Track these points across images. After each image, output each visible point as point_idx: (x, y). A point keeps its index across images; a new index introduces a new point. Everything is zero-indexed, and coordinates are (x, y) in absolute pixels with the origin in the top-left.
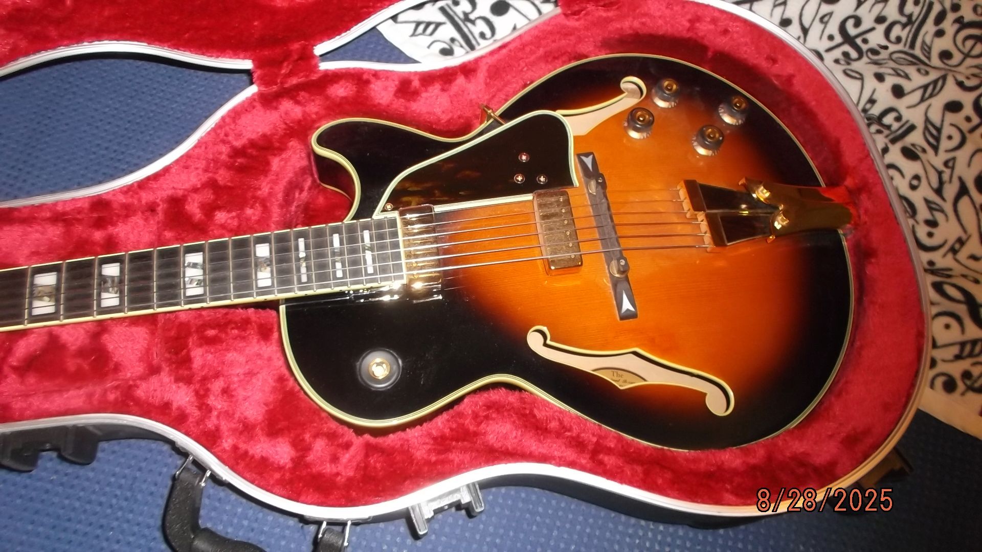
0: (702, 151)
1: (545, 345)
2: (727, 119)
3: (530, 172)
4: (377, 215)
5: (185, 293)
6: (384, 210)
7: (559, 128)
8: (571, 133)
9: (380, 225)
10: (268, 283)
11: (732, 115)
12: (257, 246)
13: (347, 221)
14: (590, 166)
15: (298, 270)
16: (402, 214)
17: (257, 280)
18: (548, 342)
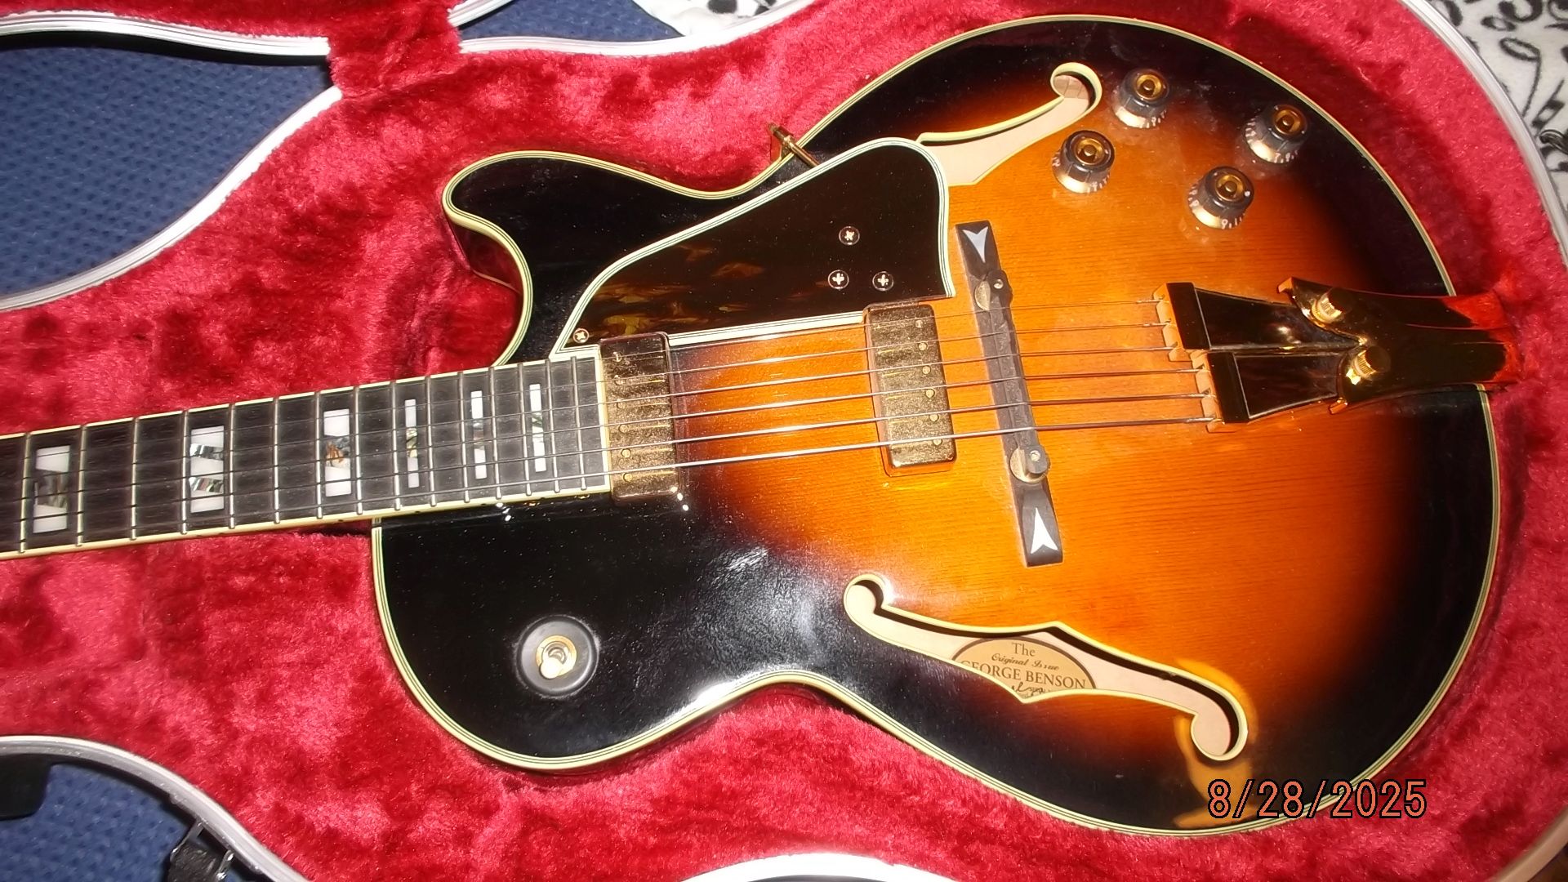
0: (1207, 218)
1: (879, 611)
2: (1262, 150)
3: (860, 263)
4: (559, 354)
5: (189, 507)
6: (572, 343)
7: (921, 174)
8: (945, 180)
9: (562, 374)
10: (344, 489)
11: (1272, 144)
12: (327, 414)
13: (500, 364)
14: (981, 252)
15: (403, 463)
16: (606, 352)
17: (324, 482)
18: (885, 606)
